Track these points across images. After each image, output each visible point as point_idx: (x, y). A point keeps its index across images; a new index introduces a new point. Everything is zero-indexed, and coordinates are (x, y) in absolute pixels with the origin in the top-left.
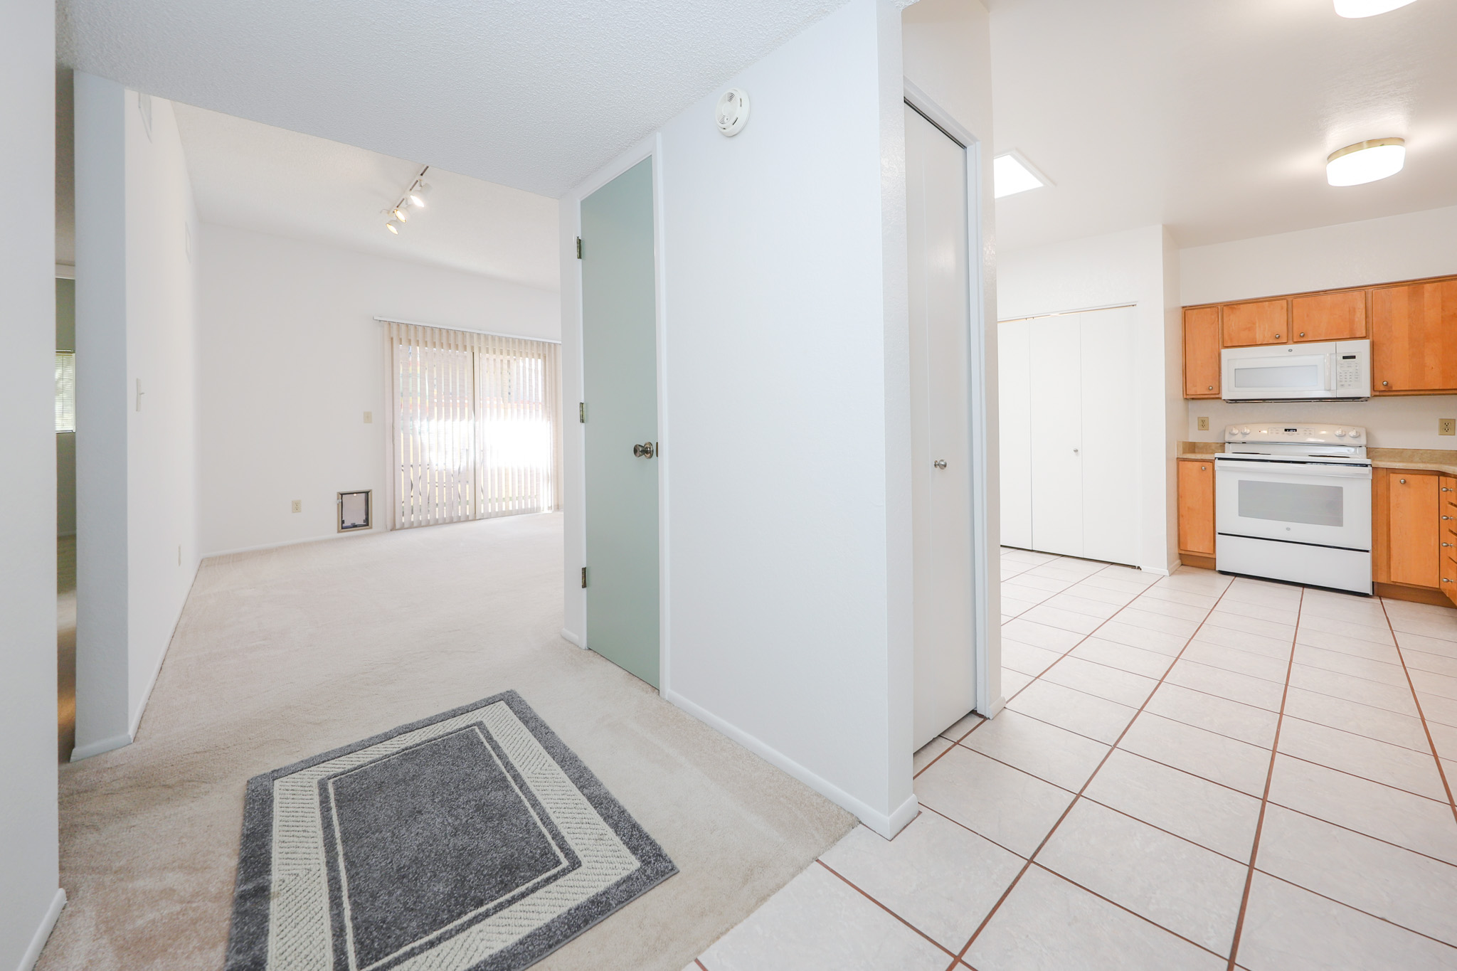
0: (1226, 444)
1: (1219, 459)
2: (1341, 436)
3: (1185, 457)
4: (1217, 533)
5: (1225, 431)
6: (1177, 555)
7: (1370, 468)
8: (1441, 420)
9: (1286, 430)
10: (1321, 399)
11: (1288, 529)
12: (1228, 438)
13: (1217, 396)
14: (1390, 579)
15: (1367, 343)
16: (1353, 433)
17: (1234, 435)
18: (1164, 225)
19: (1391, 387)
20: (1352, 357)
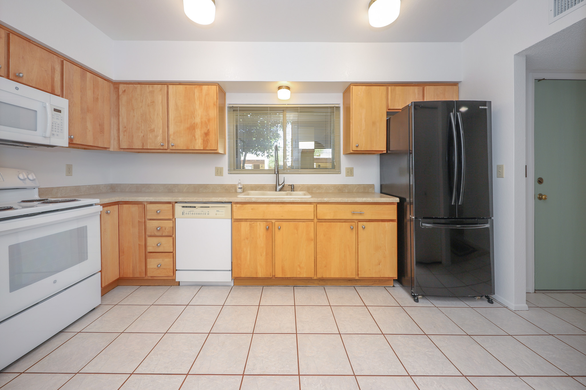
2: (23, 180)
15: (66, 101)
16: (31, 177)
19: (74, 142)
20: (60, 111)
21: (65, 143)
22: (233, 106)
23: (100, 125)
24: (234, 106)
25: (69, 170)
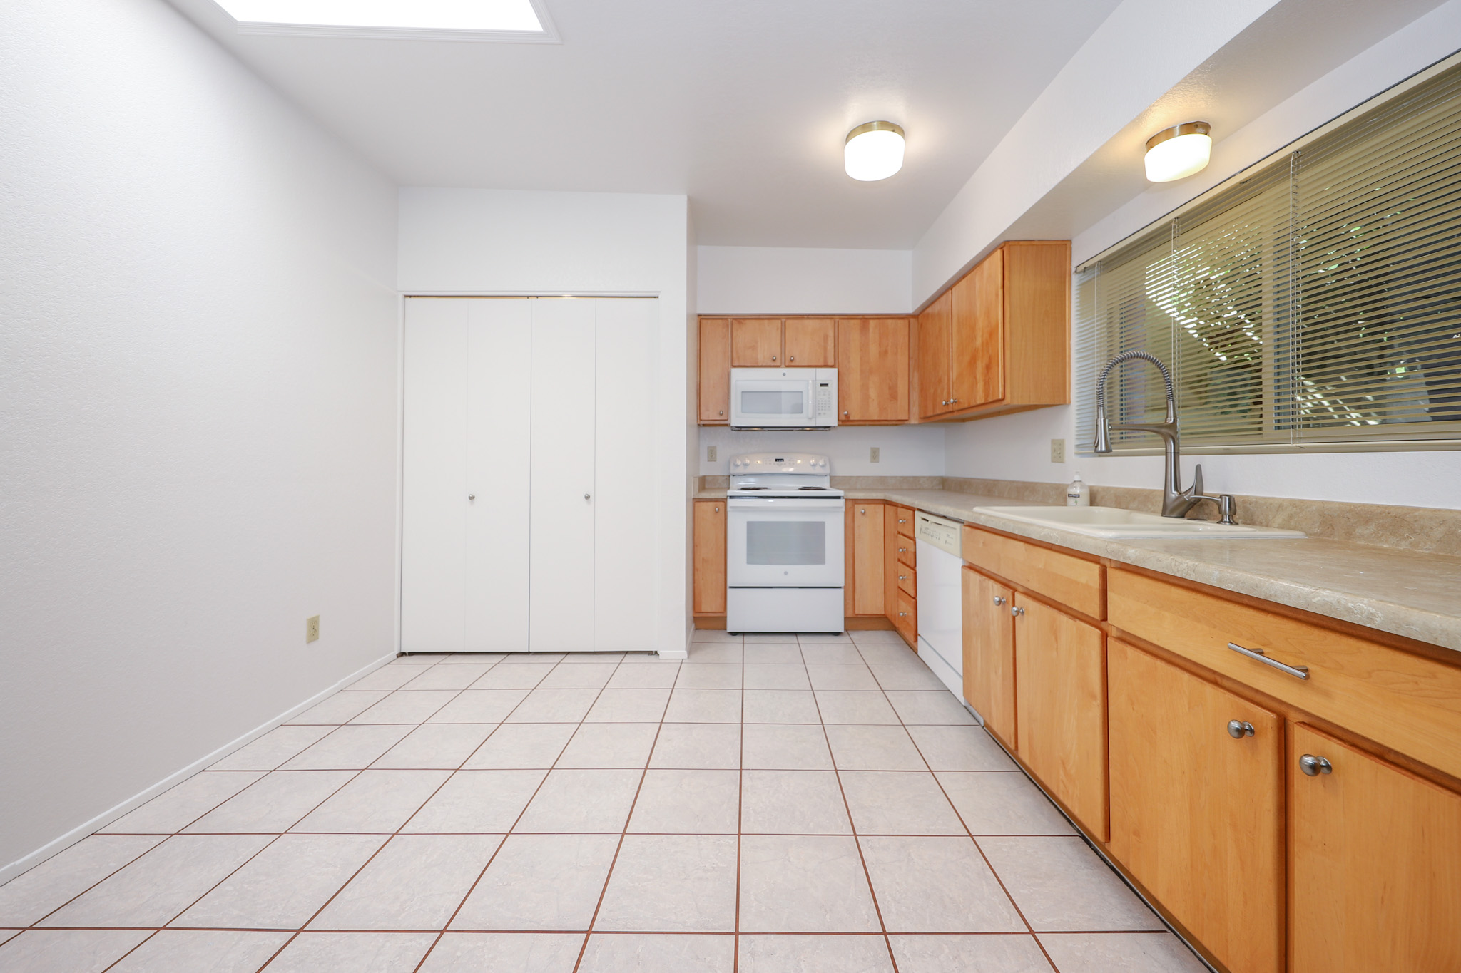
0: (731, 477)
1: (731, 497)
2: (814, 465)
3: (700, 497)
4: (728, 587)
5: (729, 462)
6: (692, 618)
7: (842, 501)
8: (872, 449)
9: (776, 460)
10: (803, 428)
11: (786, 573)
12: (732, 471)
13: (726, 422)
14: (854, 612)
15: (835, 370)
16: (821, 463)
17: (737, 466)
18: (688, 197)
19: (849, 417)
20: (826, 385)
21: (833, 422)
22: (1085, 268)
23: (890, 388)
24: (1087, 265)
25: (875, 455)
